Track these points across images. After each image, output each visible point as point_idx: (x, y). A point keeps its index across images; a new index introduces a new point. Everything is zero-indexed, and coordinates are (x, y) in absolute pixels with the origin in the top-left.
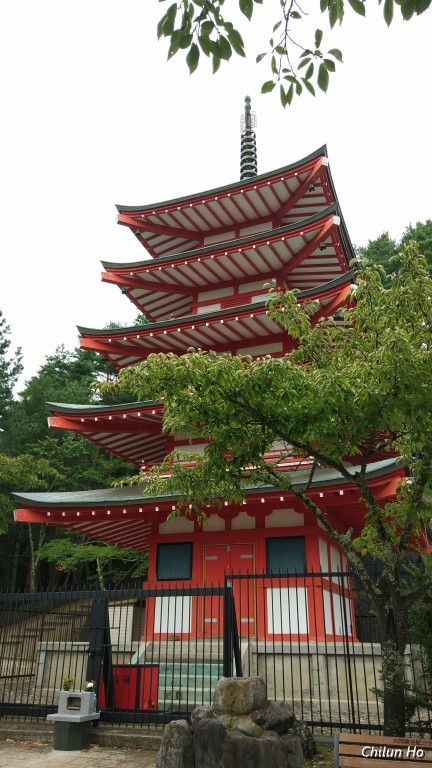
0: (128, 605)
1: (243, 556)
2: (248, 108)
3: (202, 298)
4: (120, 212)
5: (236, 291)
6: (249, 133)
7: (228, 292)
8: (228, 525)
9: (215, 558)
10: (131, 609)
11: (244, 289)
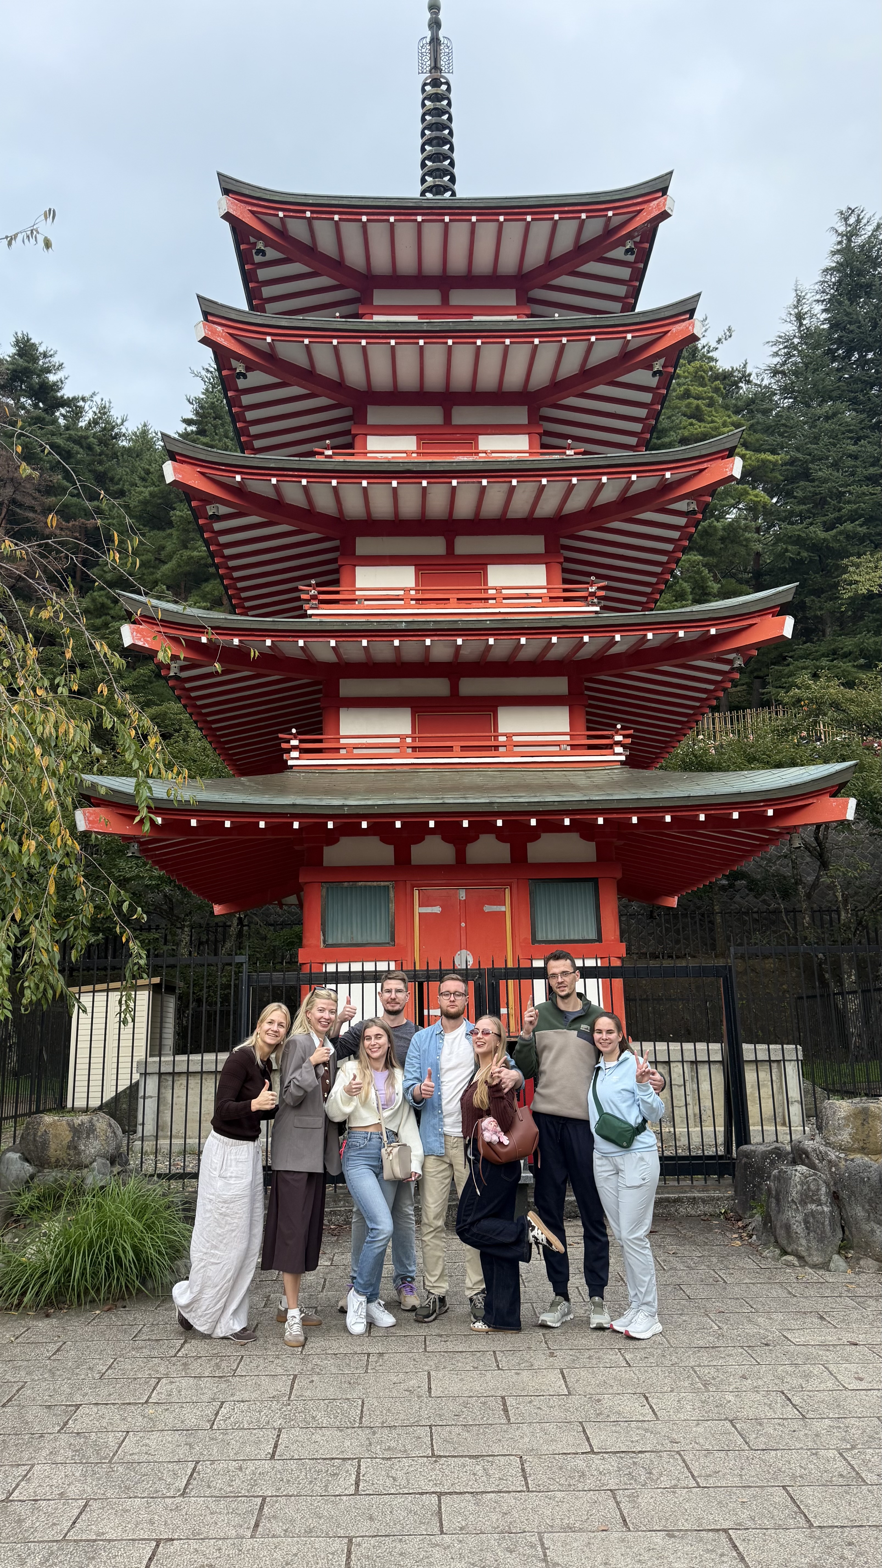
1: (488, 908)
2: (435, 24)
3: (375, 415)
4: (225, 191)
5: (447, 417)
6: (436, 83)
7: (432, 416)
8: (461, 855)
9: (437, 910)
11: (463, 416)
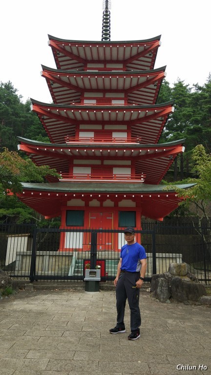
0: (25, 236)
1: (108, 218)
3: (86, 95)
4: (50, 39)
5: (104, 95)
6: (107, 12)
7: (100, 95)
8: (101, 204)
9: (95, 218)
10: (26, 238)
11: (108, 95)
